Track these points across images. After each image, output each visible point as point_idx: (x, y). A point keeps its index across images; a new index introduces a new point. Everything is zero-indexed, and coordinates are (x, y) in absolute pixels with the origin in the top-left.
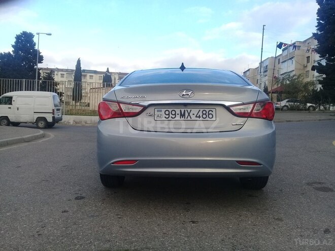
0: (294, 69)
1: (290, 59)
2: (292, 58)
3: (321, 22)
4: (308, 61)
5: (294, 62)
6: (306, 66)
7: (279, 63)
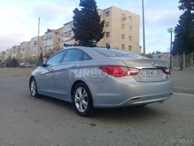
0: (52, 44)
1: (49, 39)
2: (51, 38)
3: (76, 22)
4: (59, 41)
5: (52, 40)
6: (58, 44)
7: (43, 40)
